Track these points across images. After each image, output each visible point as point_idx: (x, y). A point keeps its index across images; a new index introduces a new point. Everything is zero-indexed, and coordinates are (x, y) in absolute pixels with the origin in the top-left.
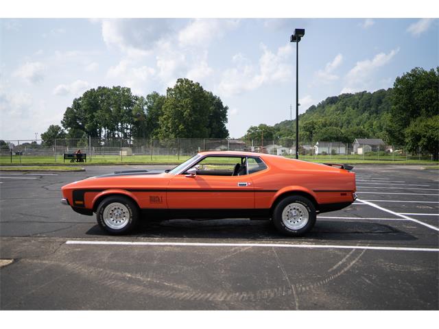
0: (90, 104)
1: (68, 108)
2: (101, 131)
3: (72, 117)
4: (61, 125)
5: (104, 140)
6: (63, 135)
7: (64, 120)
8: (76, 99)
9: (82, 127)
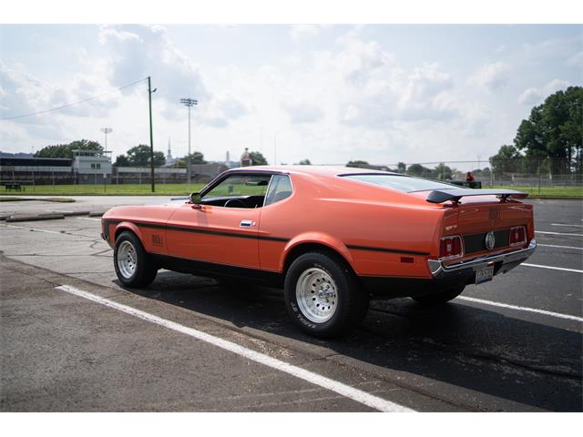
0: (554, 113)
1: (524, 121)
2: (570, 151)
3: (528, 133)
4: (514, 145)
5: (574, 165)
6: (519, 157)
7: (517, 138)
8: (535, 108)
9: (542, 147)
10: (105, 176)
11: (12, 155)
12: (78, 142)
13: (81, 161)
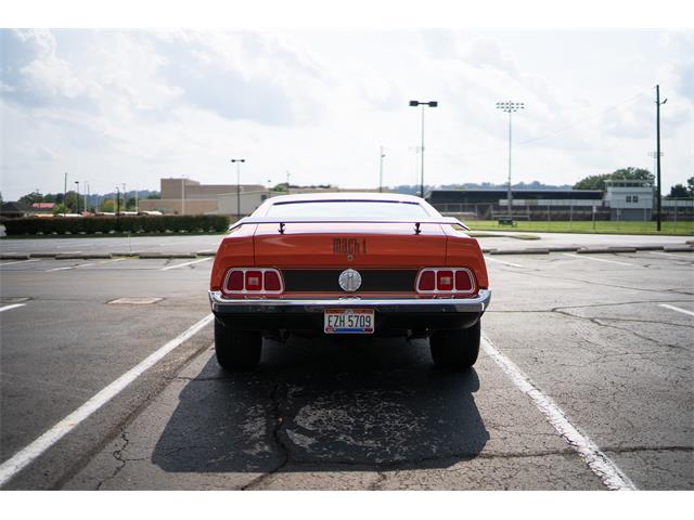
10: (595, 211)
11: (555, 187)
12: (623, 170)
13: (613, 193)
